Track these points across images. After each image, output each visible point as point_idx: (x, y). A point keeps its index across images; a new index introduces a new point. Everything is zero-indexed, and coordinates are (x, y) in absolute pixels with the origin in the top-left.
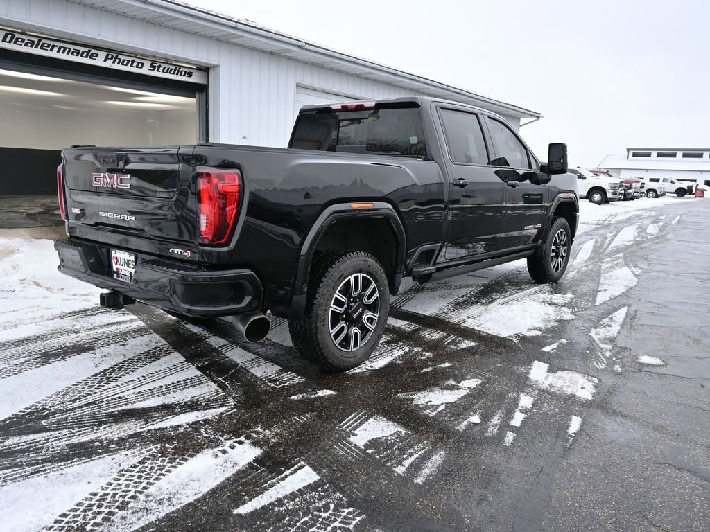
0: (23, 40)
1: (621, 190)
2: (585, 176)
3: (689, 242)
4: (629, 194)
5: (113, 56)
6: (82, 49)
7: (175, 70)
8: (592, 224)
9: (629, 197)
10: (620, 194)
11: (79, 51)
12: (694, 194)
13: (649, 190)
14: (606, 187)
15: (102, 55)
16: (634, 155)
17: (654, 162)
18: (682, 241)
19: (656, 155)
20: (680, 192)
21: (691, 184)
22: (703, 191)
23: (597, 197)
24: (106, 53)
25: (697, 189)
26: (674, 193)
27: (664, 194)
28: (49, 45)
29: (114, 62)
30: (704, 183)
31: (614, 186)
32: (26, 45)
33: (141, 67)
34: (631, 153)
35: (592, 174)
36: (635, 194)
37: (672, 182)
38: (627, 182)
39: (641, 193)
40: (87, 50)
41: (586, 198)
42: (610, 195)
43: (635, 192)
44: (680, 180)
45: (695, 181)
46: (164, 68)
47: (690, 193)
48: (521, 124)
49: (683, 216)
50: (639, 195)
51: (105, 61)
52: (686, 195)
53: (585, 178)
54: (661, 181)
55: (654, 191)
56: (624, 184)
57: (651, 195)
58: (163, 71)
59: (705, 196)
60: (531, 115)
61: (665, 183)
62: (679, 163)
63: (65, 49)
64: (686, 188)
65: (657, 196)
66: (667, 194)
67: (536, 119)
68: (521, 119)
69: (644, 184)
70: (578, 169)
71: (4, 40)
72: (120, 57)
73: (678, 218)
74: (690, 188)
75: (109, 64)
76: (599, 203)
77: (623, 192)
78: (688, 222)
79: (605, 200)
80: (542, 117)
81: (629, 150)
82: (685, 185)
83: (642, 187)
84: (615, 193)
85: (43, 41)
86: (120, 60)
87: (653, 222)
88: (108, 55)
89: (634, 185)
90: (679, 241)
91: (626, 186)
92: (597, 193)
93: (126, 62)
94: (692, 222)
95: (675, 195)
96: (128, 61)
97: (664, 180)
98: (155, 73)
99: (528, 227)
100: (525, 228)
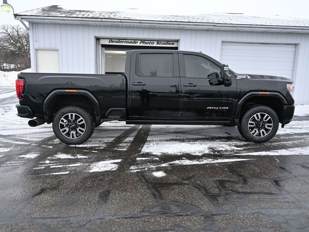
0: (115, 41)
5: (143, 42)
6: (132, 41)
7: (167, 43)
11: (131, 42)
15: (139, 42)
24: (140, 41)
28: (122, 41)
29: (143, 44)
32: (115, 42)
33: (153, 44)
40: (134, 41)
46: (162, 43)
51: (140, 44)
58: (162, 44)
63: (127, 42)
71: (109, 42)
72: (145, 41)
75: (142, 45)
85: (120, 40)
86: (145, 42)
88: (141, 42)
93: (147, 43)
96: (148, 43)
98: (159, 45)
99: (210, 108)
100: (207, 108)
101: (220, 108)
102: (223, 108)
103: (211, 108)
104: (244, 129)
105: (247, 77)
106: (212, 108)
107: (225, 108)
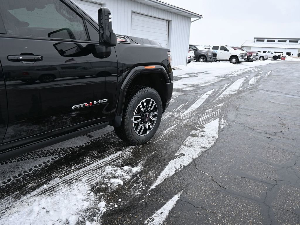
1: (246, 57)
2: (229, 50)
3: (270, 91)
4: (250, 59)
8: (221, 77)
9: (250, 60)
10: (245, 59)
12: (281, 59)
13: (261, 57)
14: (238, 55)
16: (257, 41)
17: (265, 44)
18: (266, 91)
19: (266, 41)
20: (275, 58)
21: (280, 54)
22: (285, 57)
23: (234, 60)
25: (282, 56)
26: (272, 58)
27: (267, 59)
30: (286, 53)
31: (242, 55)
34: (256, 39)
35: (233, 49)
36: (253, 59)
37: (272, 53)
38: (250, 53)
39: (256, 58)
41: (229, 61)
42: (240, 60)
43: (253, 58)
44: (275, 52)
45: (282, 53)
47: (279, 58)
48: (191, 21)
49: (272, 72)
50: (255, 59)
52: (278, 59)
53: (228, 51)
54: (267, 52)
55: (263, 57)
56: (248, 54)
57: (262, 59)
59: (286, 59)
60: (196, 16)
61: (269, 53)
62: (276, 44)
64: (278, 56)
65: (264, 60)
66: (269, 59)
67: (199, 18)
68: (192, 18)
69: (258, 54)
70: (226, 46)
73: (269, 73)
74: (279, 56)
76: (235, 63)
77: (247, 58)
78: (274, 75)
79: (238, 62)
80: (202, 17)
81: (255, 38)
82: (277, 54)
83: (257, 56)
84: (242, 58)
87: (255, 76)
89: (253, 54)
90: (264, 90)
91: (249, 55)
92: (234, 58)
94: (276, 76)
95: (273, 59)
97: (268, 52)
99: (78, 106)
100: (73, 108)
101: (95, 102)
102: (100, 101)
103: (80, 106)
104: (129, 130)
105: (126, 41)
106: (82, 105)
107: (102, 100)
